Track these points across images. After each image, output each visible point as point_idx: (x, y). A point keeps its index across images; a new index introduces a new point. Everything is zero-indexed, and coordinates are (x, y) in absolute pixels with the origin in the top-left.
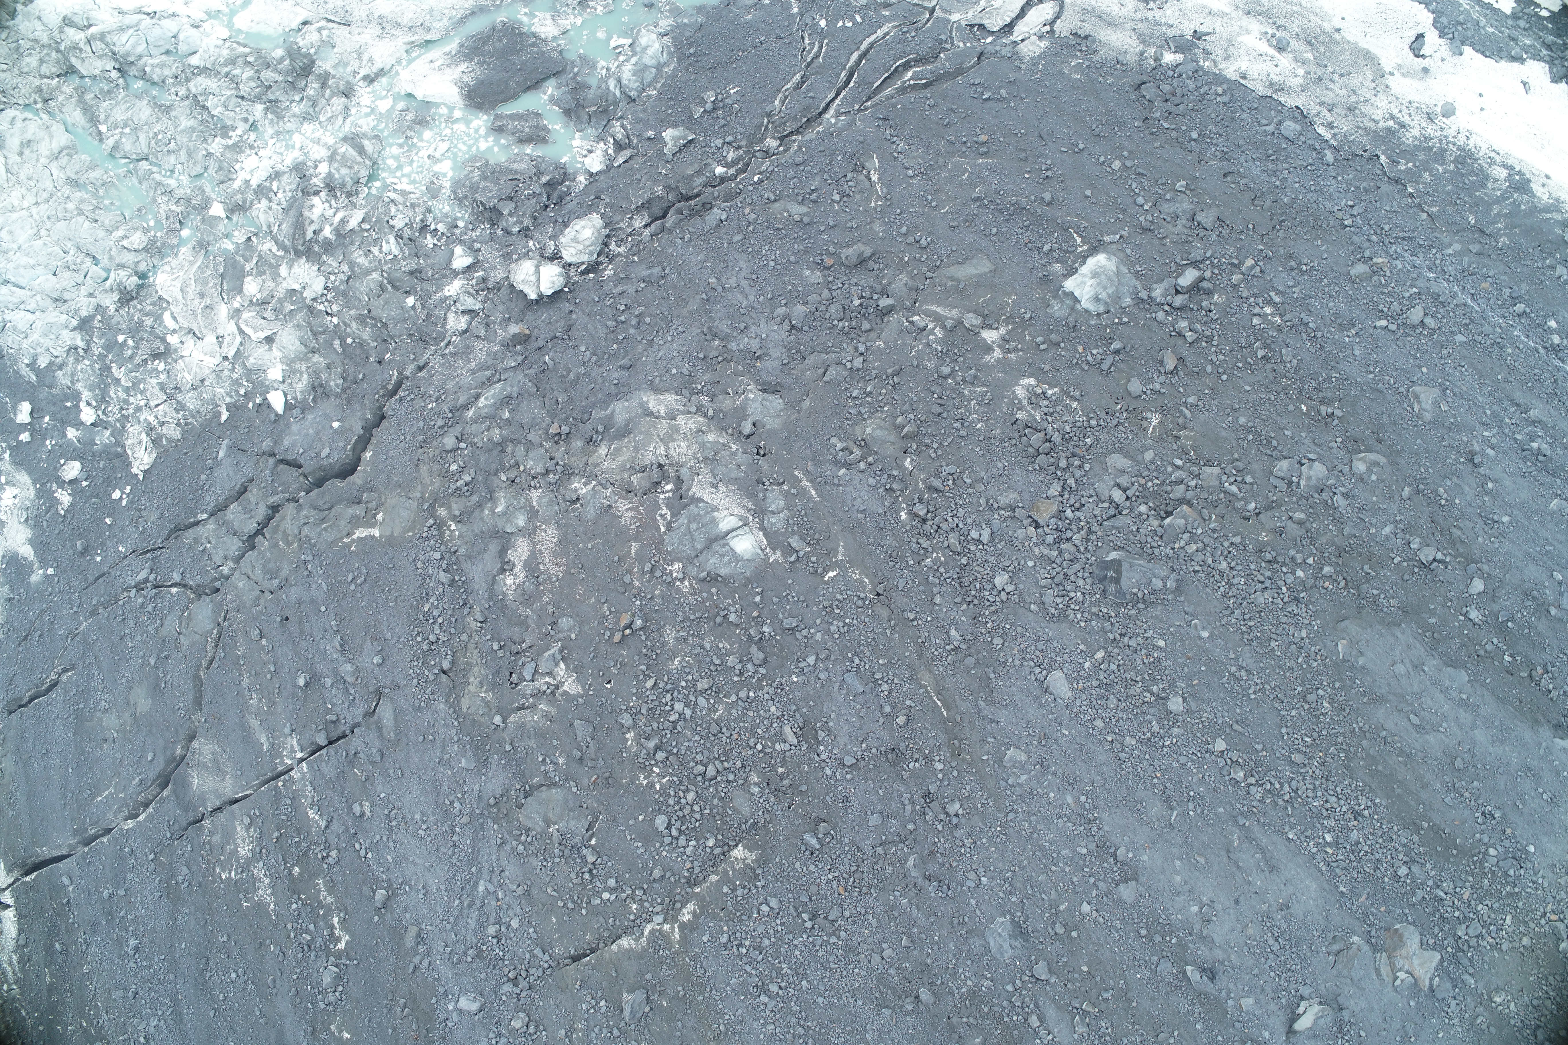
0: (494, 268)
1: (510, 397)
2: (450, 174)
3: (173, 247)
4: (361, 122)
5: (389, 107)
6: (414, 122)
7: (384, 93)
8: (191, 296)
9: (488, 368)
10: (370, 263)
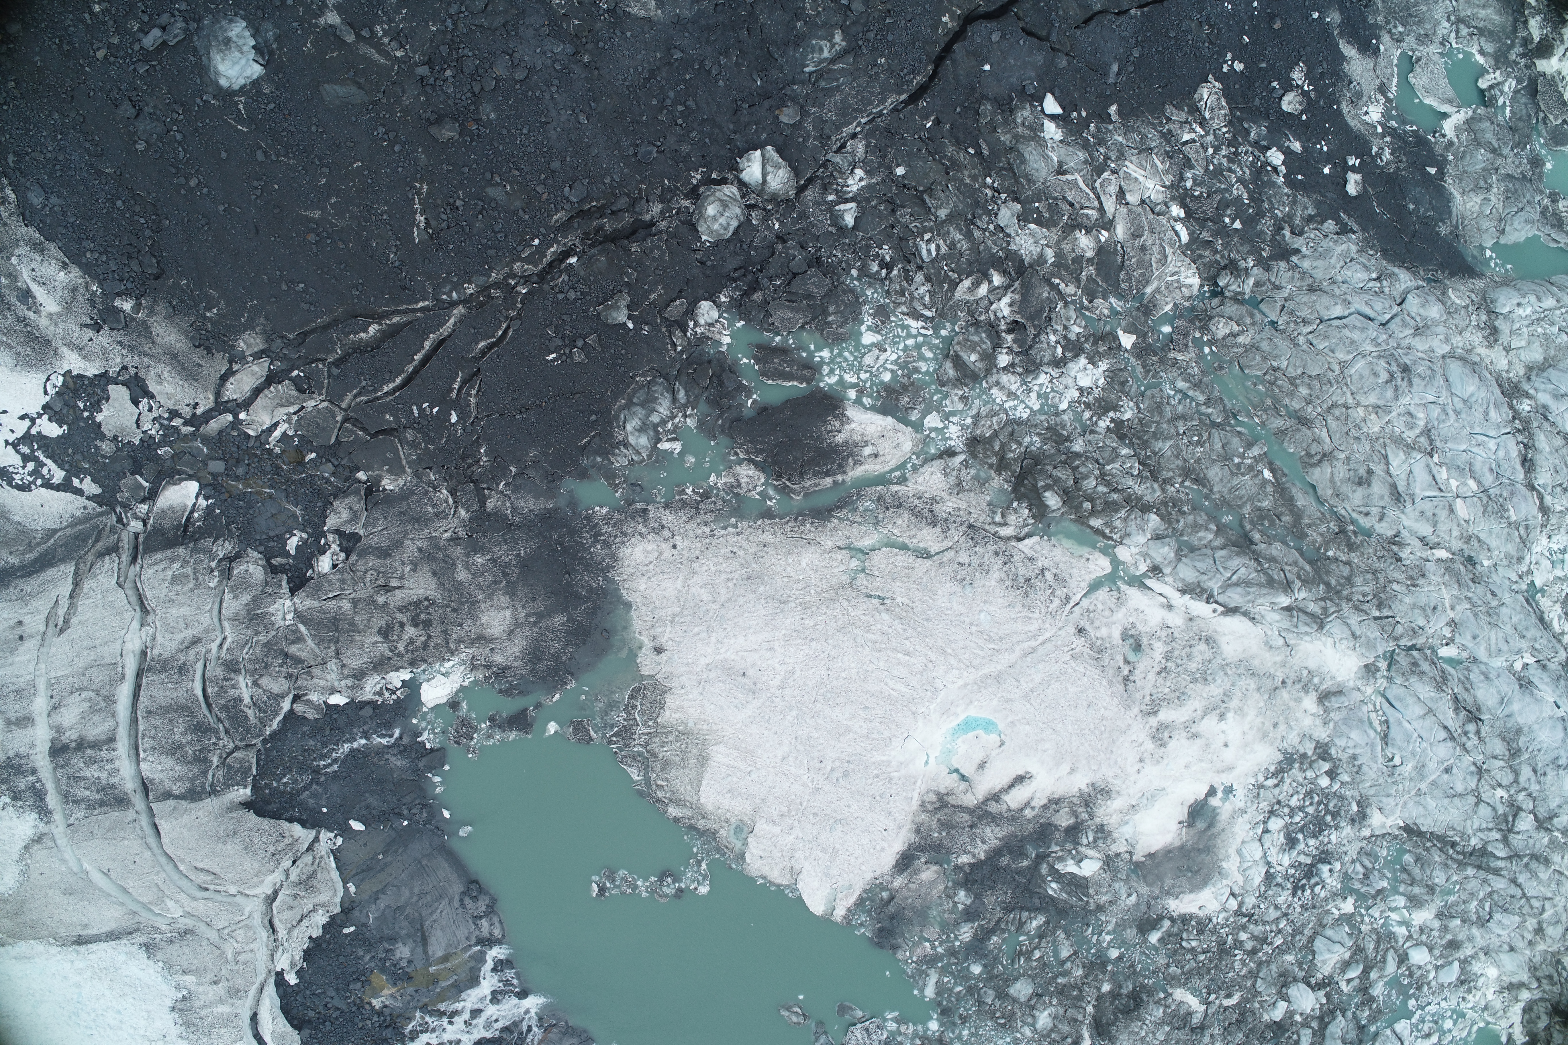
0: (817, 204)
1: (797, 45)
2: (863, 328)
3: (1181, 317)
4: (960, 406)
5: (928, 418)
6: (900, 393)
7: (933, 435)
8: (1156, 249)
9: (823, 89)
10: (948, 232)
